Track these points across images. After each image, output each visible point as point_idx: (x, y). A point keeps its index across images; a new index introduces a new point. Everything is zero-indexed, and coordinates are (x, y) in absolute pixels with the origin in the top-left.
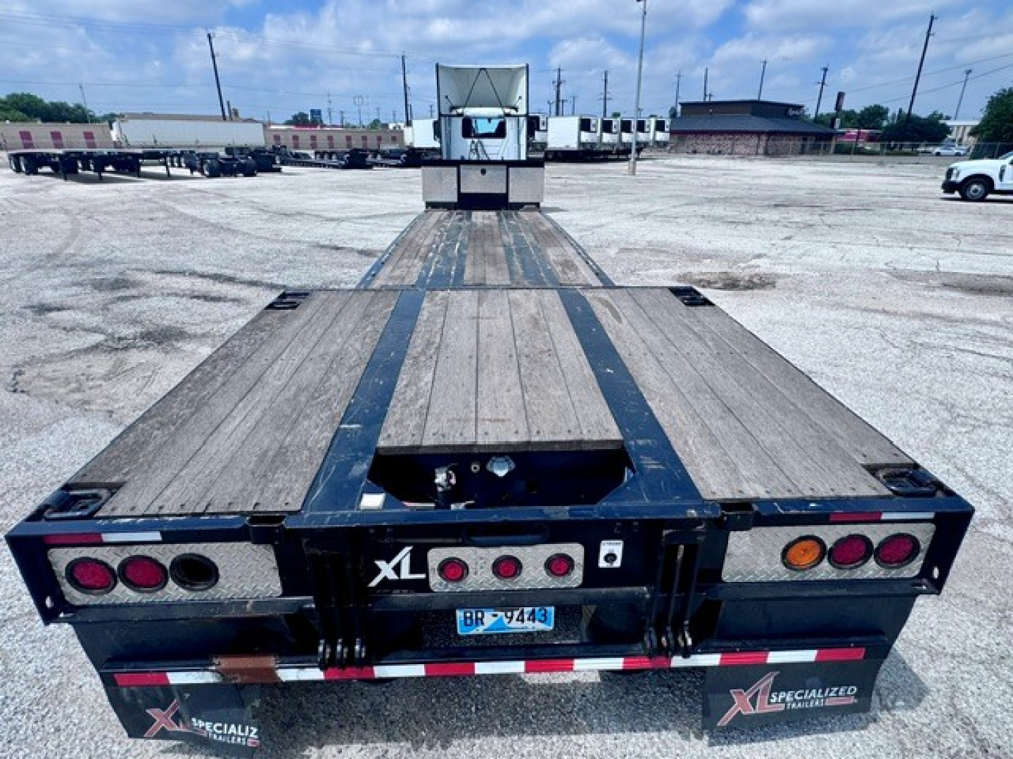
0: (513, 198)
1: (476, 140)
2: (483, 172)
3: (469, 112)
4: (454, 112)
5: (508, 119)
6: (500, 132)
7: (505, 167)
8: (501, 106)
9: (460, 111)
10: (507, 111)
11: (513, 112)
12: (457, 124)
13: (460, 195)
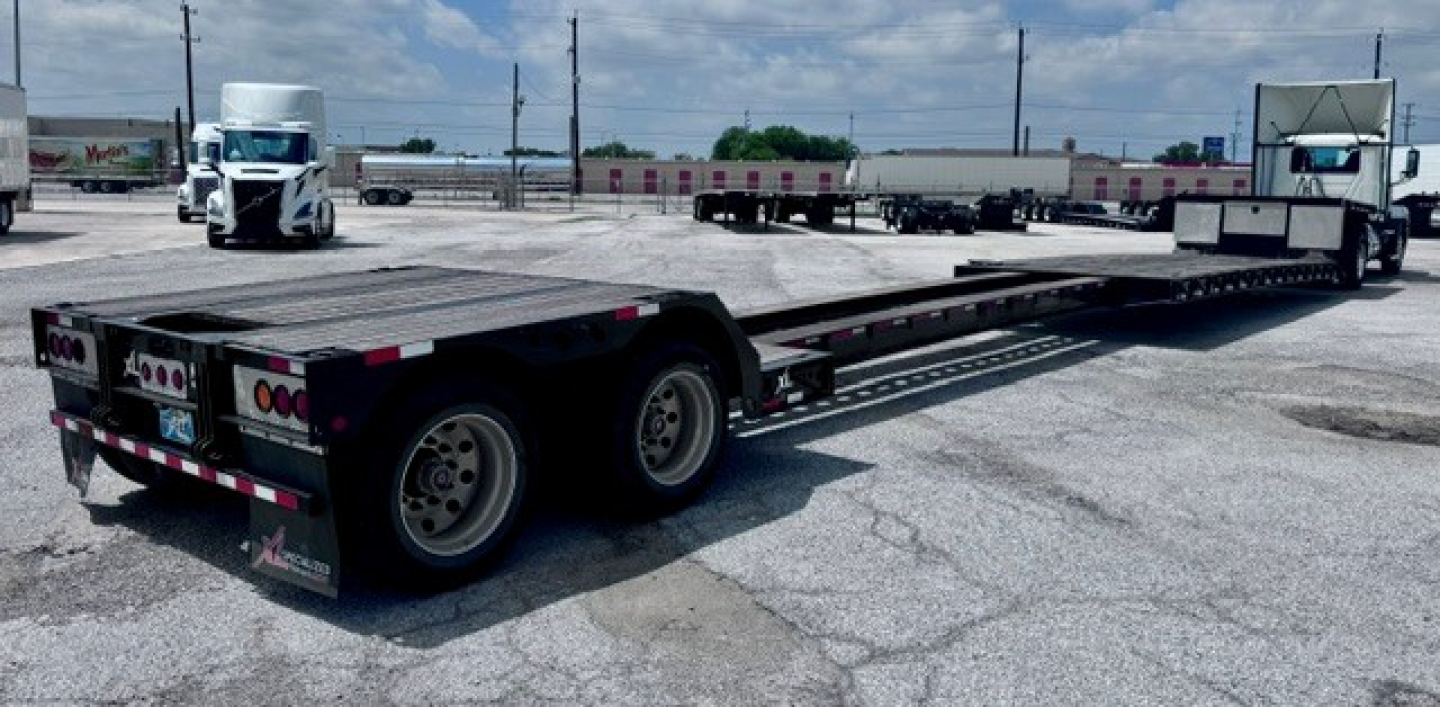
0: (1294, 242)
1: (1308, 177)
2: (1256, 210)
3: (1305, 140)
4: (1282, 141)
5: (1363, 149)
6: (1353, 166)
7: (1285, 206)
8: (1355, 132)
9: (1290, 139)
10: (1363, 137)
11: (1375, 139)
12: (1285, 156)
13: (1223, 236)
